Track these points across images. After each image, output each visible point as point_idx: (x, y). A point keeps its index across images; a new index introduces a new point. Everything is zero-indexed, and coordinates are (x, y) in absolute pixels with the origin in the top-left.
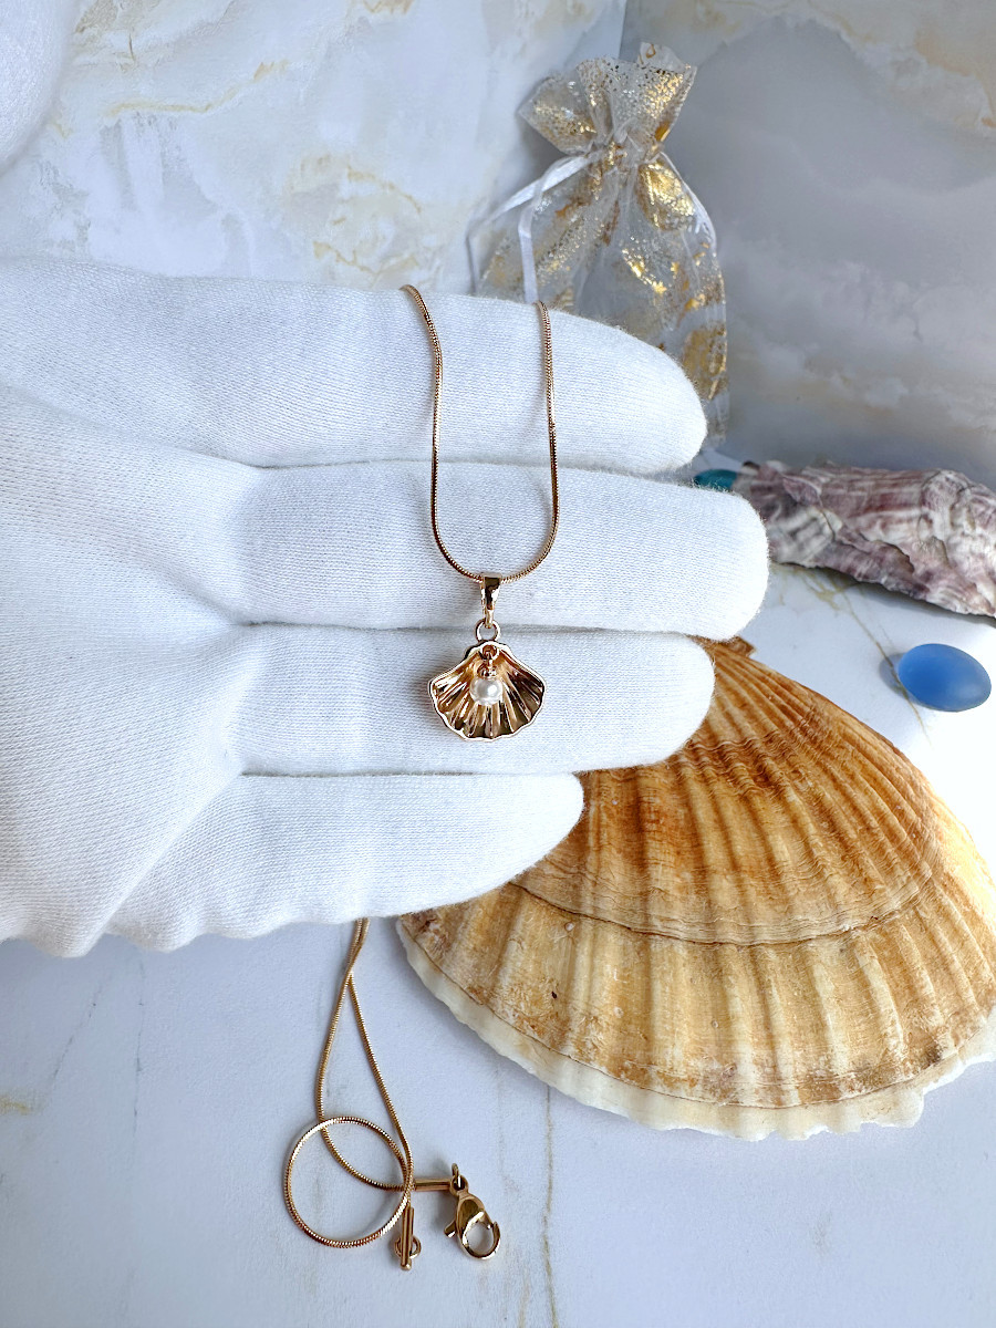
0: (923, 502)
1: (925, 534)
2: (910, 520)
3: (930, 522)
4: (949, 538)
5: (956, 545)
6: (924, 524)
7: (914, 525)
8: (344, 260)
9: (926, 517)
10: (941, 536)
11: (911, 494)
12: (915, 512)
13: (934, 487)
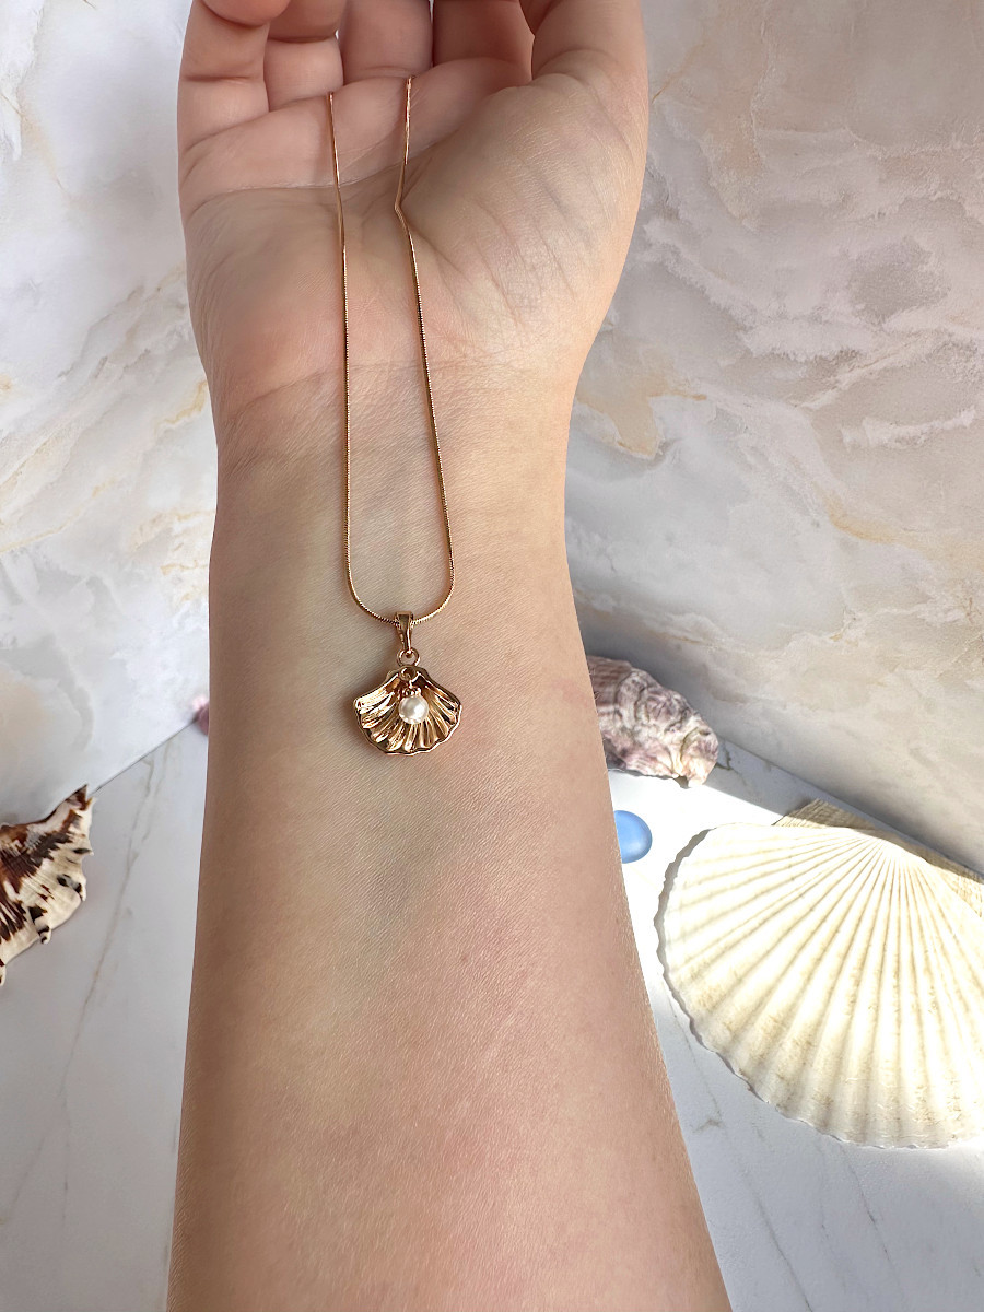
0: (616, 701)
1: (619, 724)
2: (608, 714)
3: (621, 716)
4: (634, 727)
5: (639, 732)
6: (617, 717)
7: (611, 716)
8: (188, 568)
9: (617, 712)
10: (628, 726)
11: (610, 693)
12: (611, 708)
13: (623, 689)
